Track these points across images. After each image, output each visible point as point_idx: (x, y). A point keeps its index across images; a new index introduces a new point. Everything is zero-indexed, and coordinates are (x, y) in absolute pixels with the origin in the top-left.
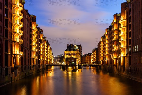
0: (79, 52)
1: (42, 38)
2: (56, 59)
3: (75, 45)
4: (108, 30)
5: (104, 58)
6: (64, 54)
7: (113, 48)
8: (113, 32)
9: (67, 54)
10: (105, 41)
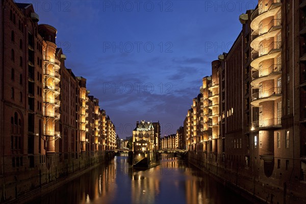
0: (156, 132)
1: (97, 112)
7: (203, 127)
8: (202, 104)
9: (136, 135)
10: (193, 117)
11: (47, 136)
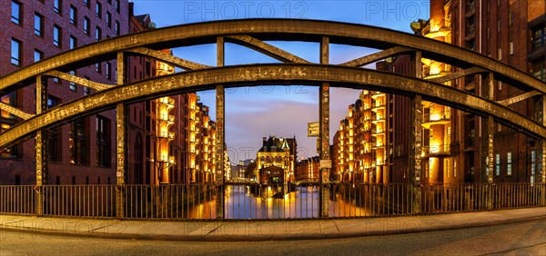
0: (291, 153)
1: (206, 125)
2: (235, 169)
3: (281, 140)
4: (354, 109)
5: (347, 167)
6: (255, 158)
7: (363, 148)
8: (361, 115)
9: (262, 159)
10: (348, 132)
11: (160, 162)
